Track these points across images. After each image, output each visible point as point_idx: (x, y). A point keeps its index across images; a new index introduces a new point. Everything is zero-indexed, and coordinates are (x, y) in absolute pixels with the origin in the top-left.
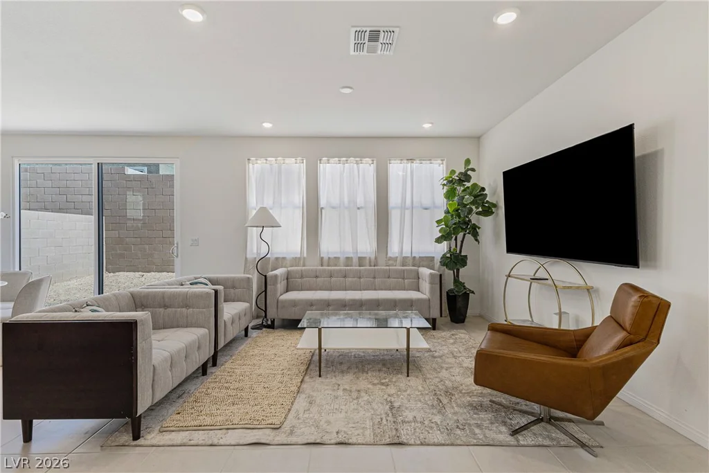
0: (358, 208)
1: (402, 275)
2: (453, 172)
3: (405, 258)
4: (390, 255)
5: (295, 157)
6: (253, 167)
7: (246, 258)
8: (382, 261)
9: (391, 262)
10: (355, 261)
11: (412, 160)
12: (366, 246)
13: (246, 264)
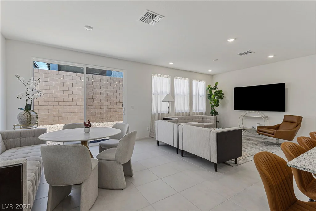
0: (185, 95)
1: (199, 118)
2: (210, 86)
3: (197, 112)
4: (193, 111)
5: (167, 75)
6: (153, 78)
7: (152, 114)
8: (191, 114)
9: (193, 114)
10: (185, 113)
11: (197, 80)
12: (187, 109)
13: (151, 117)
